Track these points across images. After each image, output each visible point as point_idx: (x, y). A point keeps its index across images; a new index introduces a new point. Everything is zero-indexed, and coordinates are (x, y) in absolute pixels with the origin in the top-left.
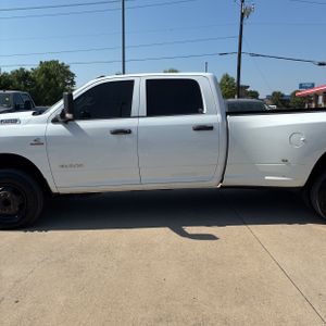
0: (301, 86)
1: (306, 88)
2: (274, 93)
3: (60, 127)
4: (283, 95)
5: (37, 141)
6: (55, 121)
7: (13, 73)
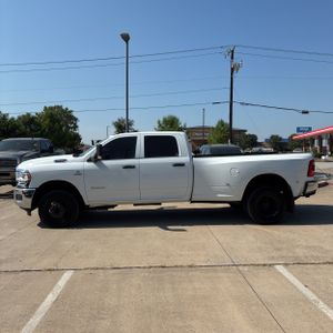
0: (298, 130)
1: (304, 132)
2: (272, 137)
3: (92, 164)
4: (281, 139)
5: (78, 173)
6: (89, 160)
7: (19, 118)
